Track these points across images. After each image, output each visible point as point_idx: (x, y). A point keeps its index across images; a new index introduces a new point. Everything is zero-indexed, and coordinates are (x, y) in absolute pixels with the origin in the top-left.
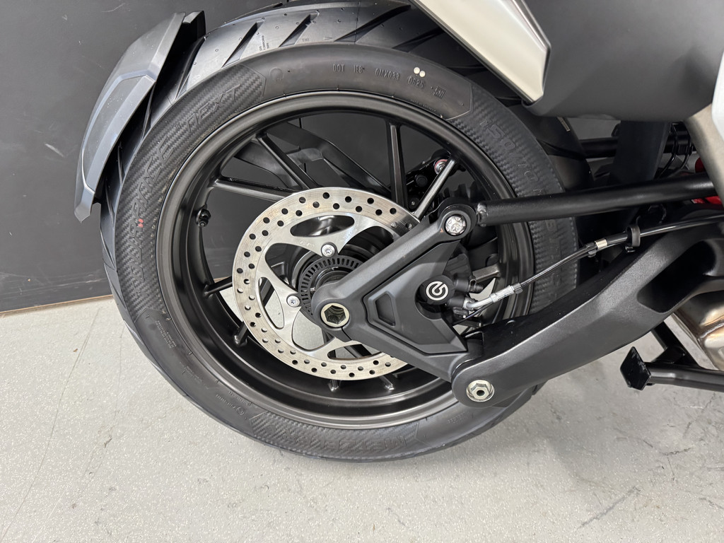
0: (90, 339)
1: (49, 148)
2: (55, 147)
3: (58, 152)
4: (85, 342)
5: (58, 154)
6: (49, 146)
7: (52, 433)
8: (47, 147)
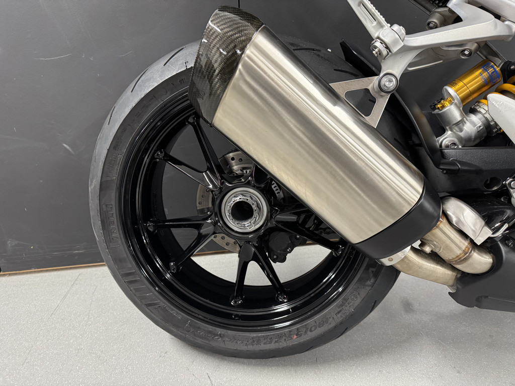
0: (69, 295)
1: (65, 148)
2: (69, 147)
3: (70, 150)
4: (65, 297)
5: (70, 152)
6: (65, 145)
7: (24, 364)
8: (63, 146)
